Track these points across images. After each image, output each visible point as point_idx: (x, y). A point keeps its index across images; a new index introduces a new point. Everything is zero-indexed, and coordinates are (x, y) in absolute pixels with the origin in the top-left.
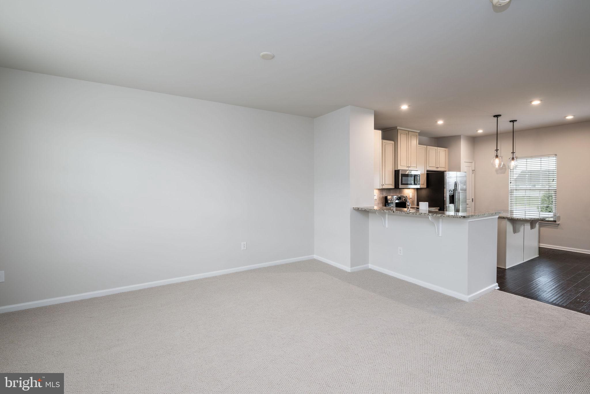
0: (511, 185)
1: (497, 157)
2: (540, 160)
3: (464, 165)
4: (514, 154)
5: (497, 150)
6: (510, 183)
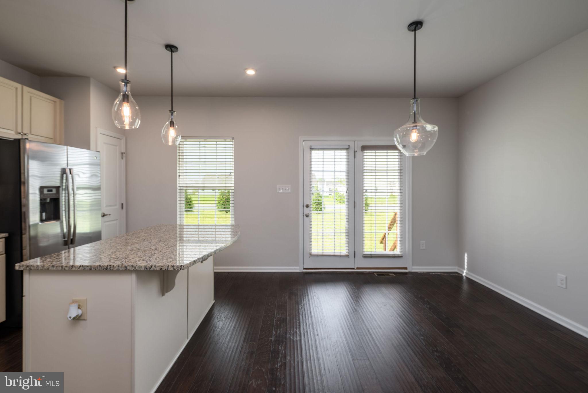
0: (180, 180)
3: (99, 139)
6: (178, 177)
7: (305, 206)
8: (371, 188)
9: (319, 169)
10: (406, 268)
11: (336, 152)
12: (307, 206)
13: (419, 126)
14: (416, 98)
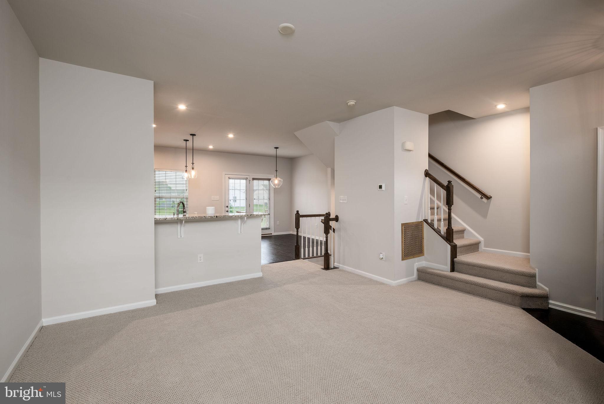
1: (193, 170)
5: (193, 164)
7: (226, 207)
8: (256, 198)
9: (233, 189)
10: (271, 234)
11: (241, 180)
12: (227, 207)
13: (277, 179)
14: (276, 171)
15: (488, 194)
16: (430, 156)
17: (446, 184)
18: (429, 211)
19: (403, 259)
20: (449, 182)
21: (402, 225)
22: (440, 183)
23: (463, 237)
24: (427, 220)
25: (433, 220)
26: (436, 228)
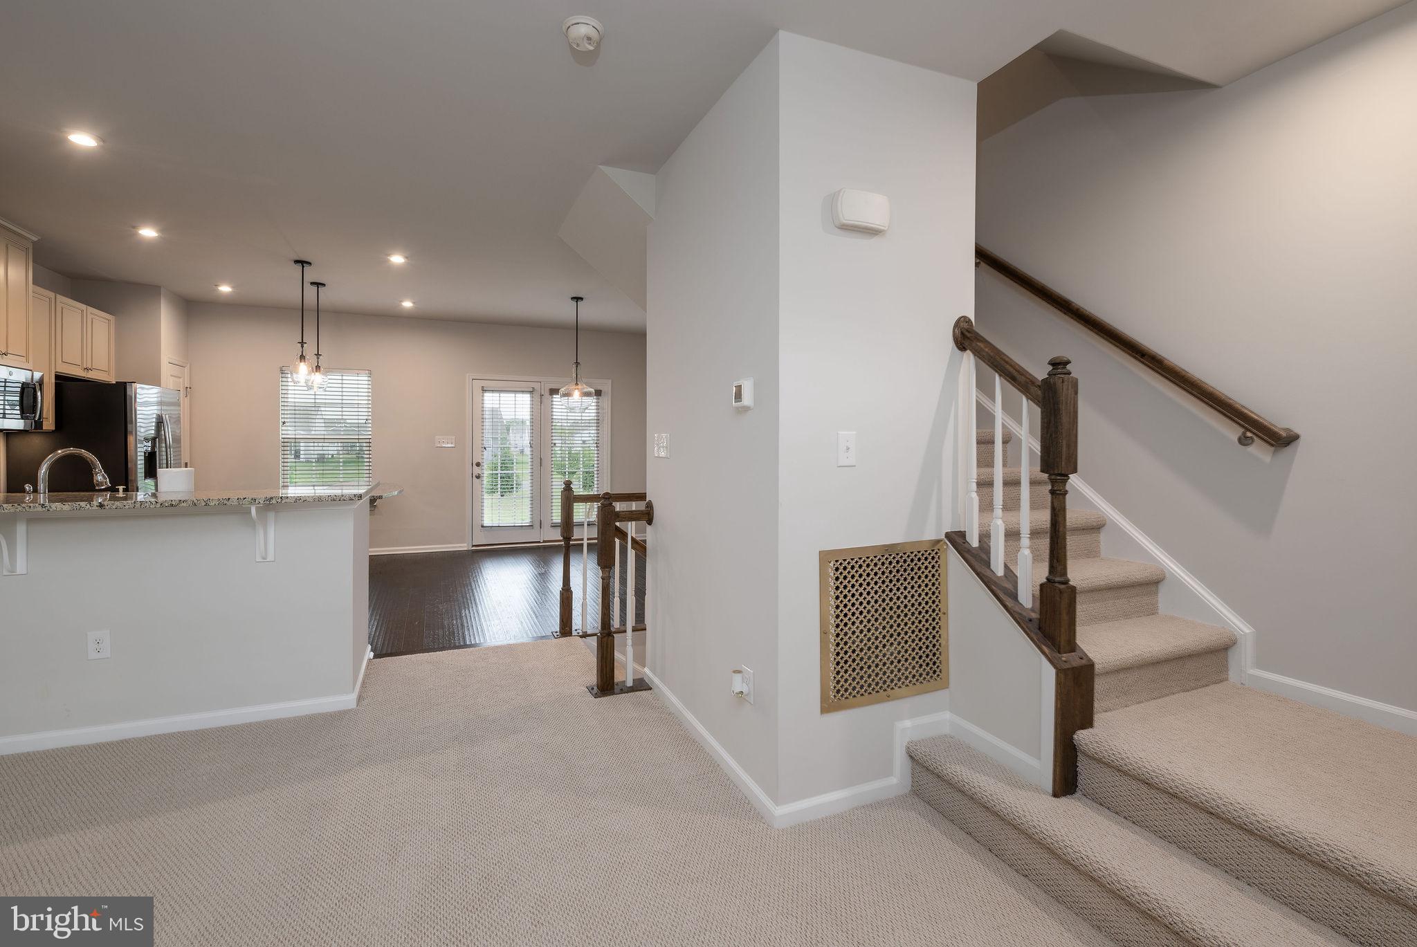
0: (284, 428)
1: (303, 360)
2: (340, 378)
3: (166, 370)
4: (321, 357)
5: (302, 343)
6: (281, 424)
7: (474, 464)
11: (517, 395)
12: (478, 465)
13: (579, 387)
14: (577, 363)
15: (1279, 420)
16: (983, 256)
17: (1040, 372)
18: (974, 495)
19: (828, 707)
20: (1059, 365)
21: (824, 556)
22: (1015, 374)
23: (1152, 611)
24: (962, 535)
25: (985, 537)
26: (1000, 572)
